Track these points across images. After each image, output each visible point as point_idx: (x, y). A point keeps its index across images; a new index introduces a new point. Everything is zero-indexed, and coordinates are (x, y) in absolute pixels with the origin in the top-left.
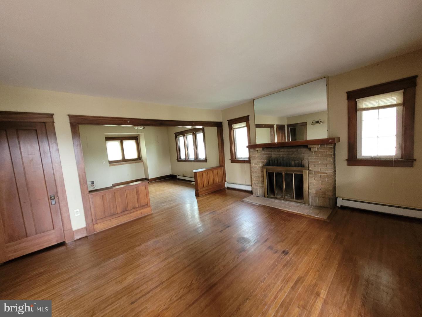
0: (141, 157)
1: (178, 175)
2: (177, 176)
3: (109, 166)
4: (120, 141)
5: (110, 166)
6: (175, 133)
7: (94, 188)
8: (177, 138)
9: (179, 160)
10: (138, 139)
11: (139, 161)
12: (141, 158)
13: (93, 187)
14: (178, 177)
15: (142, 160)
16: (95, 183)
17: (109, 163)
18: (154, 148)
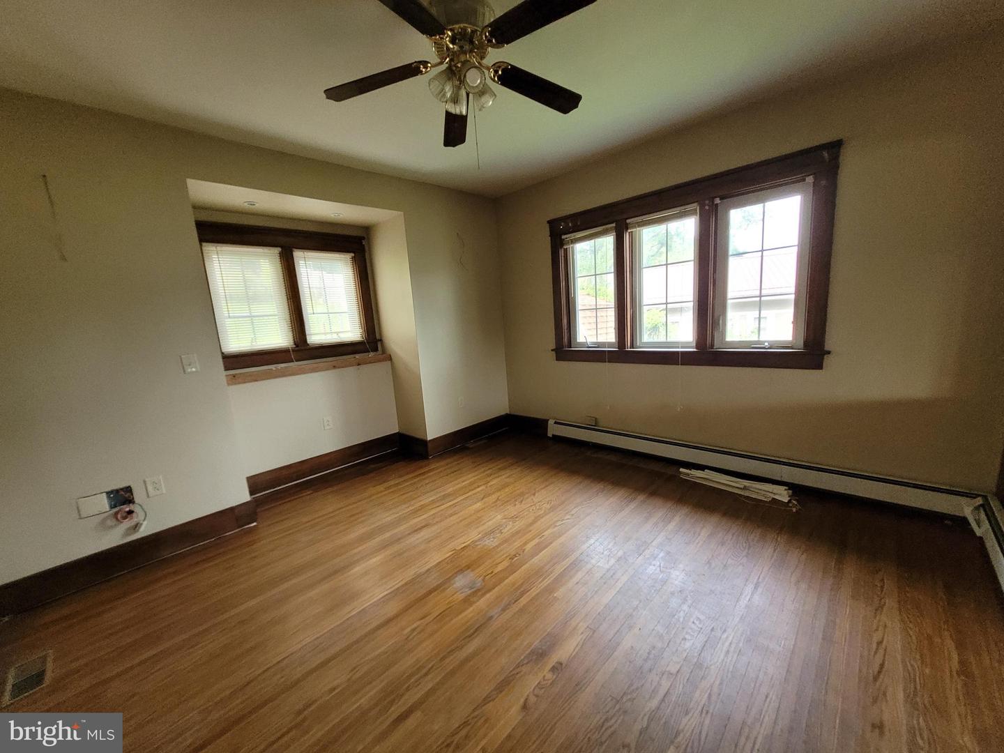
0: (378, 337)
1: (556, 423)
2: (551, 422)
3: (224, 380)
4: (277, 251)
5: (233, 380)
6: (553, 224)
7: (136, 527)
8: (562, 243)
9: (565, 349)
10: (367, 248)
11: (371, 354)
12: (381, 340)
13: (127, 524)
14: (553, 430)
15: (384, 352)
16: (138, 495)
17: (227, 369)
18: (444, 291)
